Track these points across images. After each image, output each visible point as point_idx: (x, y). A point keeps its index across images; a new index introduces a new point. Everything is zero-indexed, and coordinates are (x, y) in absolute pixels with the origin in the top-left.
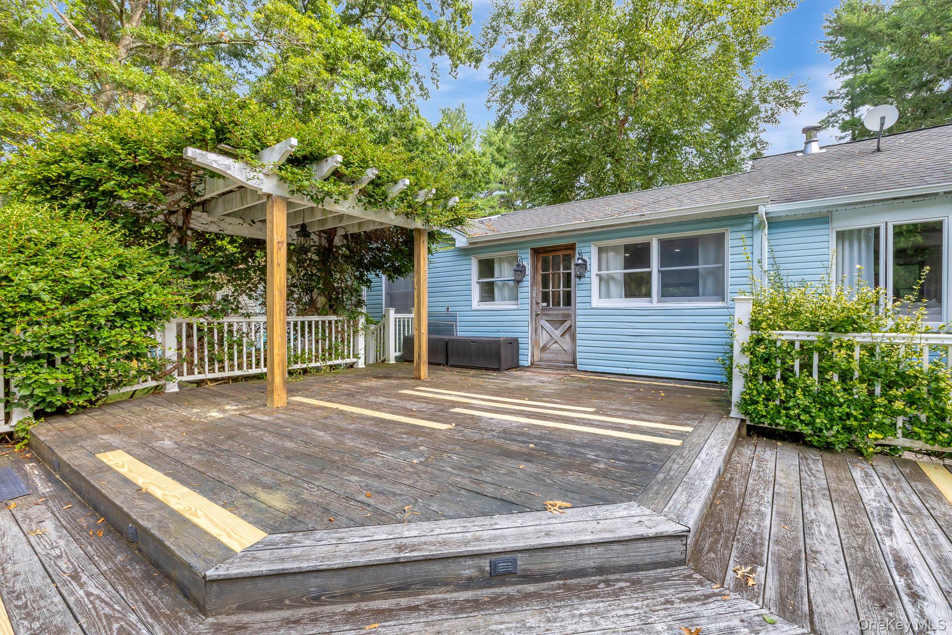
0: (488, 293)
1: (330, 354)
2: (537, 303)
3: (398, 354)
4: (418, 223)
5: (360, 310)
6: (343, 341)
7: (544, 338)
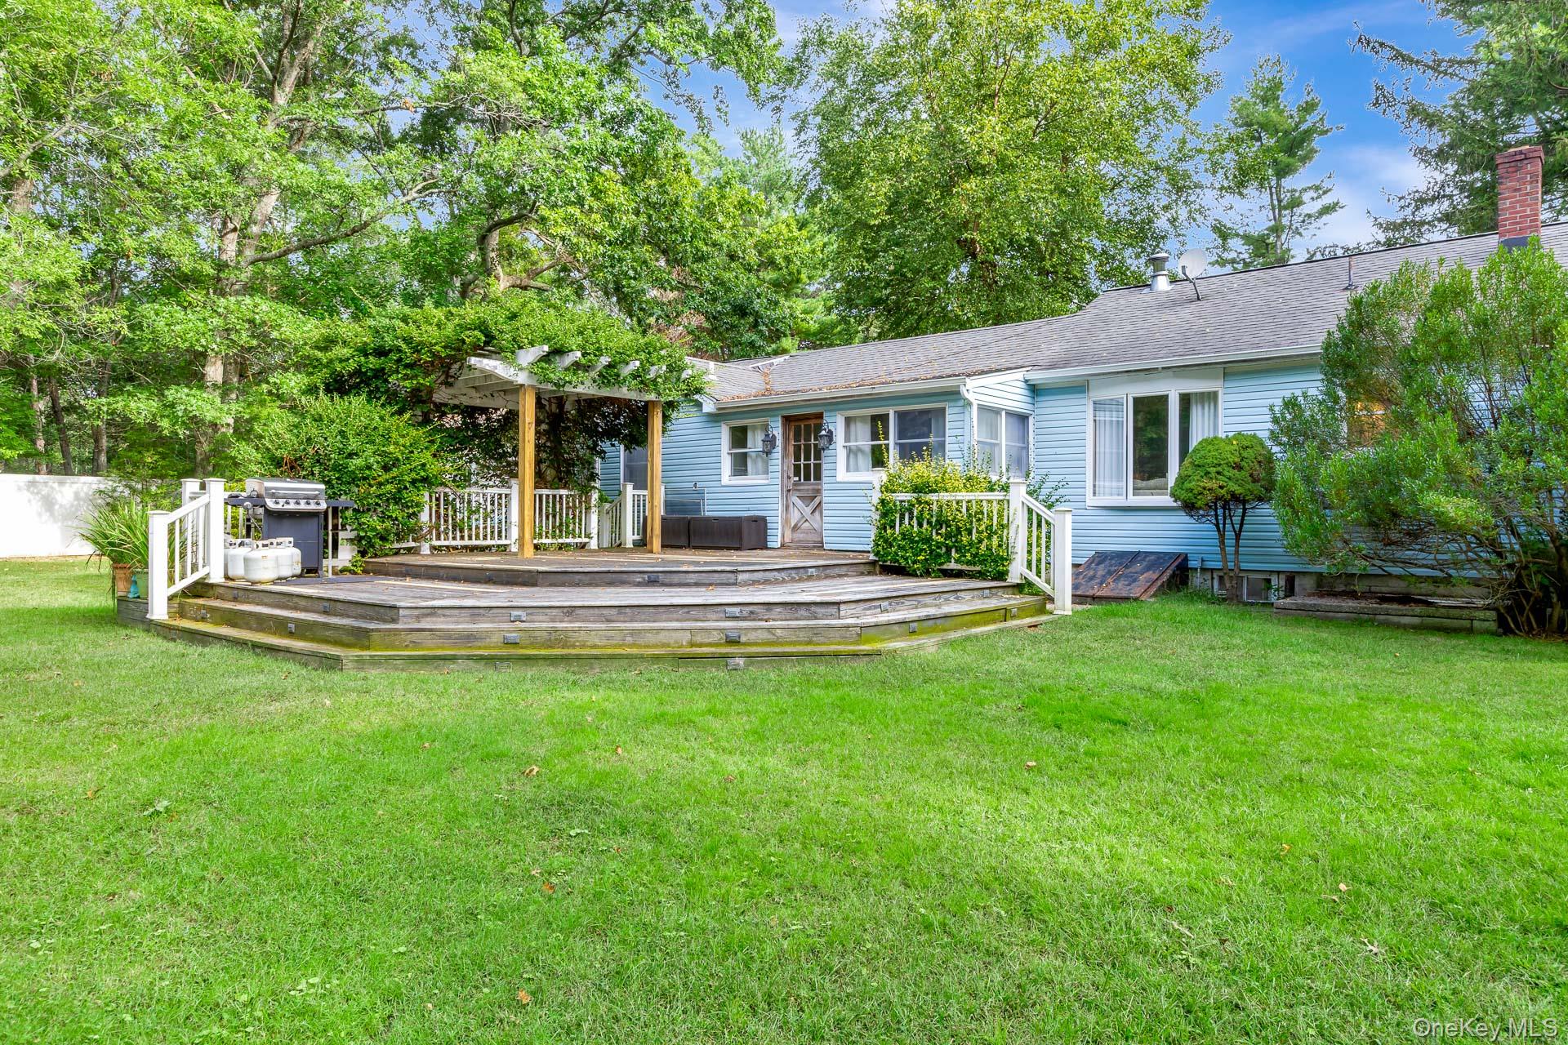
0: (740, 465)
1: (561, 531)
2: (789, 478)
3: (636, 537)
4: (652, 397)
5: (593, 484)
6: (574, 518)
7: (795, 517)
